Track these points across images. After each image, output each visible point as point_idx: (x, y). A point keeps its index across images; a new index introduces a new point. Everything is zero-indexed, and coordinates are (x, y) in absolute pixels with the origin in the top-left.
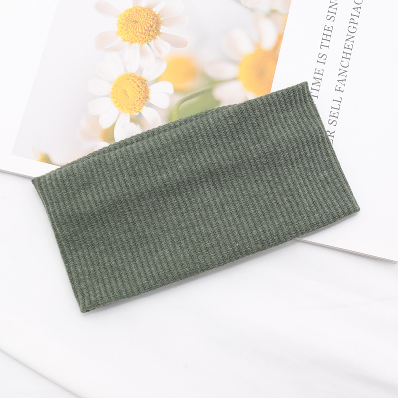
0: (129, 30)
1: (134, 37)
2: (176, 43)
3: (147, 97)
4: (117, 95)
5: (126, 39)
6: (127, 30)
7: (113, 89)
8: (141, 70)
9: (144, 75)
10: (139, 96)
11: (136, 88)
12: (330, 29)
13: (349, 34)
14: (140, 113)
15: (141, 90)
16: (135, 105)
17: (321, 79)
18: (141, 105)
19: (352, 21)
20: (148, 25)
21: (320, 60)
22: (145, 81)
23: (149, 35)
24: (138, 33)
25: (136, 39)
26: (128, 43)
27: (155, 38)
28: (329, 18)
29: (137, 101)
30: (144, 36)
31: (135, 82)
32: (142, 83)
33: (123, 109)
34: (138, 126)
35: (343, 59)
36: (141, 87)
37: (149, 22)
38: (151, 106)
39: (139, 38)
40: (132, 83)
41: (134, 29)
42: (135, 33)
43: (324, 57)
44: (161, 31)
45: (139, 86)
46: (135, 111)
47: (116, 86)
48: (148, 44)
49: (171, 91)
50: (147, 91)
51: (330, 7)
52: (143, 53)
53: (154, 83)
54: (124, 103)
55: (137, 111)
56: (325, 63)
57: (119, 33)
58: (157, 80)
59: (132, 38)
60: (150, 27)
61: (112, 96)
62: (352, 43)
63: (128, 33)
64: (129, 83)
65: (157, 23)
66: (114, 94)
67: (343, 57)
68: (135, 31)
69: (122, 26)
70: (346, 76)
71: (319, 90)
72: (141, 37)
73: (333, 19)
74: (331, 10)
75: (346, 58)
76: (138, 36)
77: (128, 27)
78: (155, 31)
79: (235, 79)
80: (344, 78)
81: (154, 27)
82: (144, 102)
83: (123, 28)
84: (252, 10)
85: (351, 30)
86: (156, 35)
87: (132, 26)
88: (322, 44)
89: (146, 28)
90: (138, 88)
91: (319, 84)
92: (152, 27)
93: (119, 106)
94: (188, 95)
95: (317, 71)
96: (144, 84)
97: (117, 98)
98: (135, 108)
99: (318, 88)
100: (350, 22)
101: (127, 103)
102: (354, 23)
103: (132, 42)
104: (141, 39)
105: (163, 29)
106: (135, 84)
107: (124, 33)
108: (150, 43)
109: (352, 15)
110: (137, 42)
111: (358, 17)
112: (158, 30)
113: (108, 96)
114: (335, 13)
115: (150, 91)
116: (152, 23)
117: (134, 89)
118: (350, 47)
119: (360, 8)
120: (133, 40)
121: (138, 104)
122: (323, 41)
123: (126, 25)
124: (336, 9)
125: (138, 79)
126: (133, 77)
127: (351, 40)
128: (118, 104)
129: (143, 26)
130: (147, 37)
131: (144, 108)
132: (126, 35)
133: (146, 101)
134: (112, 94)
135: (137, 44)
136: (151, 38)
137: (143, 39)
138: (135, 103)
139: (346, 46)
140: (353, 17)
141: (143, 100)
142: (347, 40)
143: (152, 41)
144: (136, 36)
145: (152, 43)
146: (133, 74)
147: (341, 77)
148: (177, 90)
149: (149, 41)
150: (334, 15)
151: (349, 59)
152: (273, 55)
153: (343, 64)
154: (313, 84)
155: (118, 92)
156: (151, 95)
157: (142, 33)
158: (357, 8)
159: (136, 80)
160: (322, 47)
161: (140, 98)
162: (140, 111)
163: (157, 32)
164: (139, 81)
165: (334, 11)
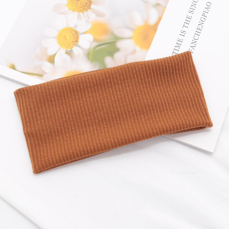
0: (73, 4)
1: (75, 8)
2: (99, 14)
3: (77, 41)
4: (60, 38)
5: (71, 9)
6: (72, 4)
7: (59, 34)
8: (76, 26)
9: (78, 29)
10: (73, 40)
11: (72, 35)
12: (190, 18)
13: (201, 21)
14: (72, 50)
15: (74, 37)
16: (69, 45)
17: (181, 45)
18: (73, 45)
19: (203, 15)
20: (85, 3)
21: (181, 34)
22: (78, 32)
23: (84, 9)
24: (78, 7)
25: (76, 9)
26: (71, 11)
27: (87, 10)
28: (190, 11)
29: (71, 42)
30: (81, 9)
31: (72, 32)
32: (76, 33)
33: (62, 46)
34: (69, 56)
35: (195, 35)
36: (75, 35)
37: (85, 1)
38: (78, 46)
39: (78, 9)
40: (70, 33)
41: (76, 4)
42: (76, 6)
43: (184, 32)
44: (91, 7)
45: (73, 35)
46: (69, 48)
47: (60, 33)
48: (83, 13)
49: (92, 40)
50: (78, 38)
51: (192, 6)
52: (79, 17)
53: (83, 34)
54: (63, 43)
55: (70, 48)
56: (184, 36)
57: (67, 5)
58: (85, 33)
59: (74, 9)
60: (85, 4)
61: (57, 38)
62: (202, 27)
63: (72, 6)
64: (68, 32)
65: (90, 2)
66: (58, 37)
67: (195, 34)
68: (76, 5)
69: (69, 2)
70: (196, 45)
71: (178, 50)
72: (79, 9)
73: (192, 12)
74: (192, 7)
75: (197, 35)
76: (78, 8)
77: (73, 2)
78: (88, 7)
79: (130, 38)
80: (195, 45)
81: (88, 4)
82: (75, 44)
83: (70, 3)
84: (146, 2)
85: (202, 19)
86: (88, 9)
87: (75, 2)
88: (184, 25)
89: (83, 4)
90: (73, 36)
91: (179, 47)
92: (86, 4)
93: (60, 44)
94: (101, 43)
95: (179, 40)
96: (77, 34)
97: (60, 40)
98: (69, 46)
99: (178, 49)
100: (202, 15)
101: (65, 43)
102: (204, 16)
103: (74, 11)
104: (79, 10)
105: (92, 6)
106: (71, 34)
107: (70, 6)
108: (84, 13)
109: (204, 11)
110: (76, 11)
111: (208, 13)
112: (90, 6)
113: (55, 38)
114: (194, 10)
115: (79, 38)
116: (87, 2)
117: (70, 36)
118: (200, 29)
119: (209, 8)
120: (75, 10)
121: (71, 44)
122: (185, 24)
123: (72, 1)
124: (195, 7)
125: (74, 31)
126: (71, 29)
127: (202, 25)
128: (60, 43)
129: (81, 3)
130: (83, 9)
131: (75, 47)
132: (71, 7)
133: (76, 43)
134: (57, 37)
135: (76, 12)
136: (85, 10)
137: (81, 10)
138: (70, 44)
139: (198, 28)
140: (204, 13)
141: (75, 42)
142: (199, 25)
143: (85, 12)
144: (76, 8)
145: (85, 13)
146: (72, 28)
147: (193, 45)
148: (95, 40)
149: (84, 11)
150: (193, 10)
151: (199, 35)
152: (154, 28)
153: (195, 37)
154: (175, 46)
155: (61, 37)
156: (80, 40)
157: (80, 7)
158: (208, 8)
159: (72, 31)
160: (184, 27)
161: (73, 41)
162: (72, 48)
163: (89, 7)
164: (74, 32)
165: (194, 8)
